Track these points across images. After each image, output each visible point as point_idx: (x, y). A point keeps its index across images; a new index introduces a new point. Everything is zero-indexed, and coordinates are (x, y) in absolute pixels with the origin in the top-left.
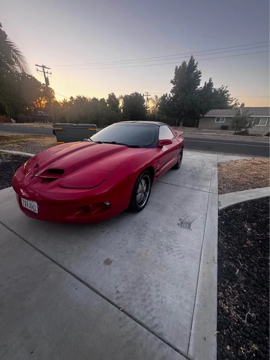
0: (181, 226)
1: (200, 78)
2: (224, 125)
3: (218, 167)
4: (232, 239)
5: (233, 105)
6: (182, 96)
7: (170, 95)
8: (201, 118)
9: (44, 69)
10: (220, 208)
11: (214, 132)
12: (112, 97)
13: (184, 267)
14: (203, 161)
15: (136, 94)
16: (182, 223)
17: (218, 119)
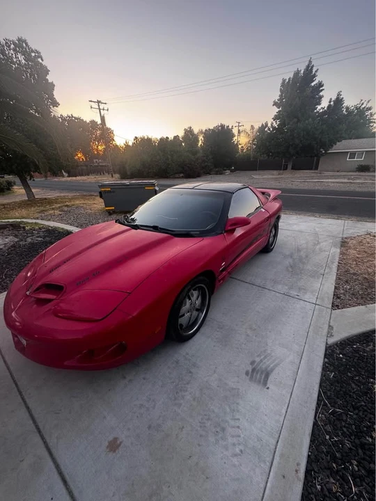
0: (251, 379)
1: (321, 94)
2: (363, 164)
3: (342, 246)
4: (345, 418)
6: (291, 123)
7: (272, 124)
8: (323, 155)
9: (99, 106)
10: (331, 341)
11: (344, 177)
12: (189, 132)
13: (238, 479)
14: (316, 234)
15: (222, 126)
16: (253, 370)
17: (353, 155)
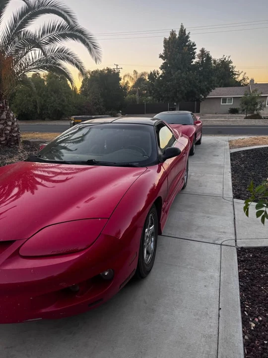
1: (194, 51)
2: (233, 107)
5: (241, 81)
6: (176, 73)
8: (203, 100)
11: (221, 117)
17: (225, 100)
